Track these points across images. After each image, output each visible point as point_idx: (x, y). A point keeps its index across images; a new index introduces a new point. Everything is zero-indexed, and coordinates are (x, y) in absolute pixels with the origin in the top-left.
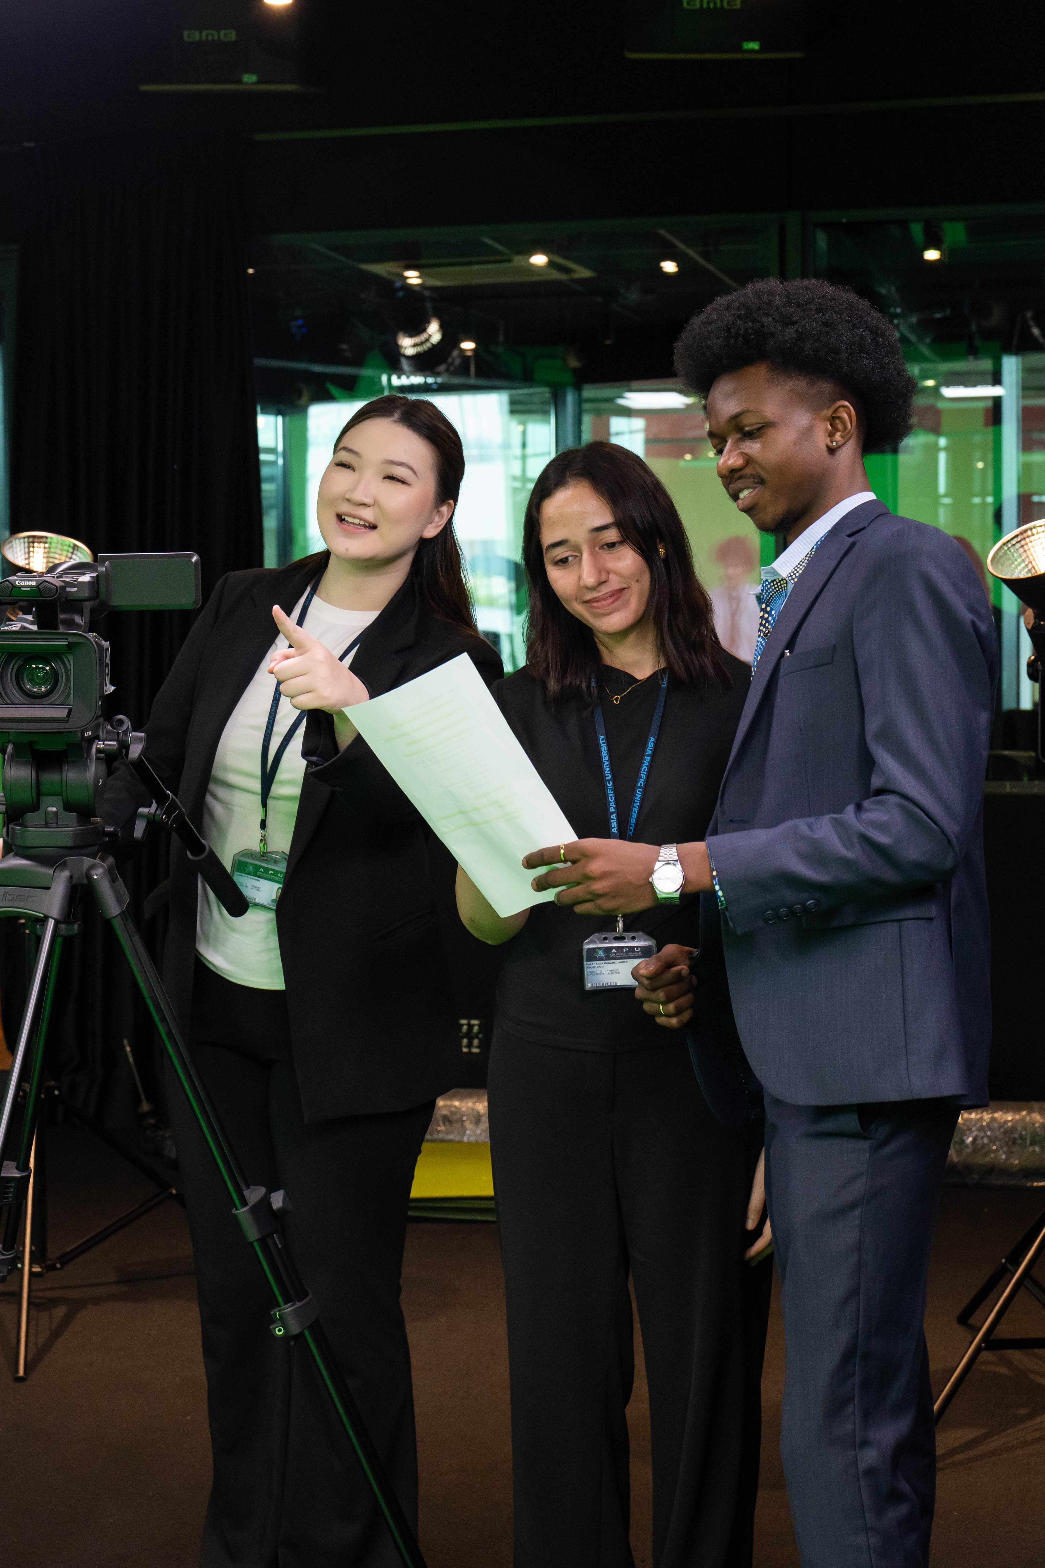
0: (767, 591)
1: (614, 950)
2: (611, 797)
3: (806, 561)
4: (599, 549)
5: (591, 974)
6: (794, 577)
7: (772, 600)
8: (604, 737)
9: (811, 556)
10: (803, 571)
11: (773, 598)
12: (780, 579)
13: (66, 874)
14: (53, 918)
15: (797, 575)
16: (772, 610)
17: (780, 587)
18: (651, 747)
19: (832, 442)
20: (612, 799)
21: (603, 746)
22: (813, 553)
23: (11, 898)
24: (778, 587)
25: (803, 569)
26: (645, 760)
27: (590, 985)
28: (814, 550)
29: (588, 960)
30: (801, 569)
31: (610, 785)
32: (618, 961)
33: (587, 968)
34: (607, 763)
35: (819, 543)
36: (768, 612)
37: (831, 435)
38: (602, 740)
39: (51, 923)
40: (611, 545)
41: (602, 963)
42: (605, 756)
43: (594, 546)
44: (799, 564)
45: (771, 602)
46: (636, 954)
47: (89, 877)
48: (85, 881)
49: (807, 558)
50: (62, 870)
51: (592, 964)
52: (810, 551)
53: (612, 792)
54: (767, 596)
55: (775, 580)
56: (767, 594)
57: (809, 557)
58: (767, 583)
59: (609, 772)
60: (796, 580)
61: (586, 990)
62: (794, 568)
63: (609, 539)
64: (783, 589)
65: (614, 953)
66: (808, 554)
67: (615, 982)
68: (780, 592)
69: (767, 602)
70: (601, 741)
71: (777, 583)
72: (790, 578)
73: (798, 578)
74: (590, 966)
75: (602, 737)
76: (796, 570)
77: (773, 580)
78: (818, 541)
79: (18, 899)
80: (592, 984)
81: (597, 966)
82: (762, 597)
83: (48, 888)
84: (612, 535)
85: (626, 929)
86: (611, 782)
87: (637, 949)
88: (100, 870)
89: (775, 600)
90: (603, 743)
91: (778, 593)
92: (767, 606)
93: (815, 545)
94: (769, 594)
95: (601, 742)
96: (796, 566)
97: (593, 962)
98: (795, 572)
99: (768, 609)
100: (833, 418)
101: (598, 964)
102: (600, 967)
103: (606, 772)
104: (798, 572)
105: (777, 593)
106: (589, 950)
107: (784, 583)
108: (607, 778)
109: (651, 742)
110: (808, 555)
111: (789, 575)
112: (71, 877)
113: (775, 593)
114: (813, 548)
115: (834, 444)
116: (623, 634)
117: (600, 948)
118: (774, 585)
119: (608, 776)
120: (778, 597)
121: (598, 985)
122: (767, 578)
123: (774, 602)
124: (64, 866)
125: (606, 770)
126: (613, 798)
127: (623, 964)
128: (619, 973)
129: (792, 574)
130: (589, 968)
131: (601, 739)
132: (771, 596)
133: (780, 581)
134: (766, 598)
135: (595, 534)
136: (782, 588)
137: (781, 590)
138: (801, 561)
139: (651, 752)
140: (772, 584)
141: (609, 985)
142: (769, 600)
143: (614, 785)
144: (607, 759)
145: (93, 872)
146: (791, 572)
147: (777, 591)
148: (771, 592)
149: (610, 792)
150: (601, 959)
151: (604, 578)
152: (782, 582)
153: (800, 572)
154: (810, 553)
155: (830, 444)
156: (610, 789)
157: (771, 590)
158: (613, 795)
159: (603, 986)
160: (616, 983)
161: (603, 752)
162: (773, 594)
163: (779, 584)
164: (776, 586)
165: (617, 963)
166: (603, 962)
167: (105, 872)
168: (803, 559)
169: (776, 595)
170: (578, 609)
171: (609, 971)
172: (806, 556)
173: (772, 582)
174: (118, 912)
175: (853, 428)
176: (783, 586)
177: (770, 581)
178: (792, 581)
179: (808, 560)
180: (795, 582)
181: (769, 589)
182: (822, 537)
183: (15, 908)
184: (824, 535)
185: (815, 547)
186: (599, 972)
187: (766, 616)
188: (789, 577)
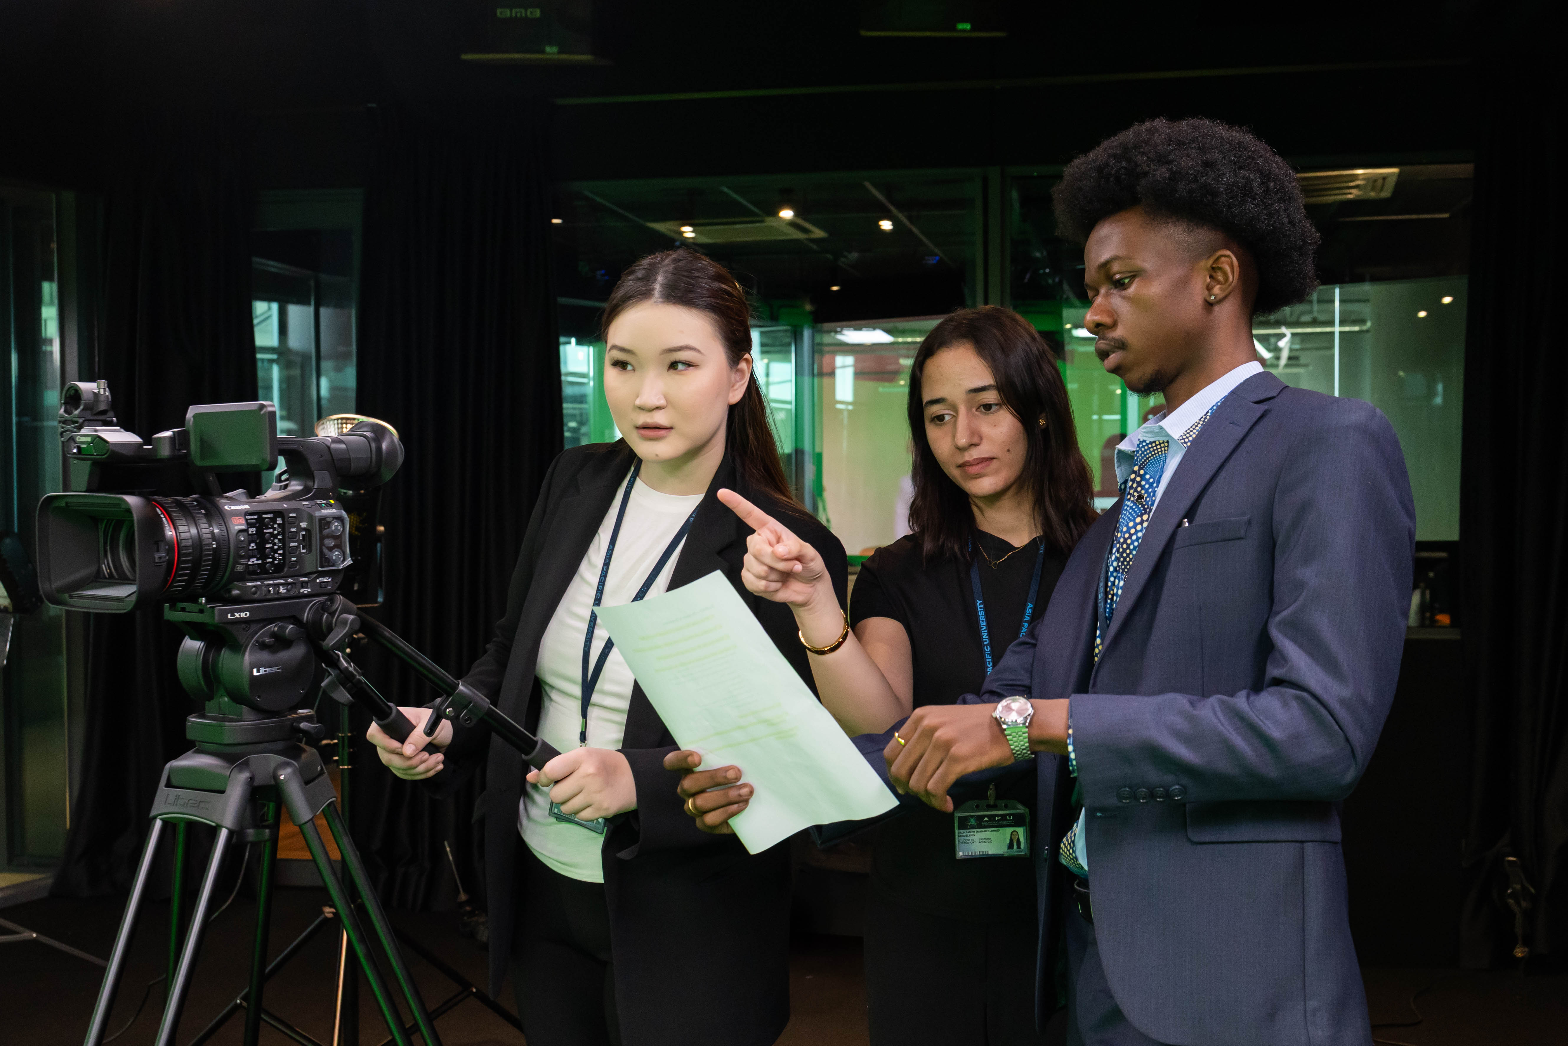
0: (1143, 452)
1: (986, 819)
2: (989, 662)
3: (1199, 425)
4: (976, 411)
5: (962, 843)
6: (1186, 440)
7: (1147, 463)
8: (981, 601)
9: (1206, 420)
10: (1197, 436)
11: (1149, 461)
12: (1161, 442)
13: (244, 776)
14: (226, 828)
15: (1191, 439)
16: (1146, 473)
17: (1159, 450)
18: (1029, 613)
19: (1210, 295)
20: (989, 664)
21: (980, 611)
22: (1208, 417)
23: (182, 802)
24: (1157, 449)
25: (1197, 433)
26: (1023, 626)
27: (961, 854)
28: (1209, 414)
29: (959, 829)
30: (1194, 433)
31: (988, 650)
32: (990, 829)
33: (959, 836)
34: (985, 628)
35: (1215, 408)
36: (1140, 475)
37: (1209, 288)
38: (980, 604)
39: (224, 834)
40: (988, 407)
41: (974, 832)
42: (983, 621)
43: (971, 407)
44: (1191, 427)
45: (1145, 465)
46: (1008, 823)
47: (275, 777)
48: (273, 782)
49: (1201, 423)
50: (241, 771)
51: (964, 832)
52: (1205, 415)
53: (990, 657)
54: (1143, 458)
55: (1155, 442)
56: (1143, 455)
57: (1204, 421)
58: (1144, 444)
59: (987, 637)
60: (1189, 444)
61: (957, 858)
62: (1186, 431)
63: (986, 400)
64: (1163, 452)
65: (986, 821)
66: (1202, 417)
67: (986, 850)
68: (1159, 455)
69: (1141, 464)
70: (978, 605)
71: (1156, 446)
72: (1183, 441)
73: (1192, 442)
74: (962, 834)
75: (979, 602)
76: (1188, 433)
77: (1152, 441)
78: (1214, 406)
79: (189, 805)
80: (963, 853)
81: (968, 834)
82: (1136, 458)
83: (223, 792)
84: (991, 397)
85: (998, 797)
86: (988, 647)
87: (1010, 817)
88: (289, 770)
89: (1151, 463)
90: (980, 608)
91: (1156, 457)
92: (1140, 469)
93: (1211, 409)
94: (1145, 456)
95: (979, 607)
96: (1189, 429)
97: (965, 831)
98: (1188, 435)
99: (1142, 472)
100: (1213, 268)
101: (970, 832)
102: (972, 835)
103: (984, 637)
104: (1191, 436)
105: (1157, 455)
106: (959, 817)
107: (1165, 446)
108: (985, 643)
109: (1029, 608)
110: (1202, 419)
111: (1181, 438)
112: (252, 779)
113: (1152, 455)
114: (1208, 412)
115: (1213, 297)
116: (994, 498)
117: (972, 816)
118: (1152, 447)
119: (986, 641)
120: (1155, 460)
121: (970, 854)
122: (1145, 438)
123: (1149, 465)
124: (246, 765)
125: (984, 635)
126: (991, 663)
127: (995, 833)
128: (991, 842)
129: (1184, 437)
130: (961, 836)
131: (978, 603)
132: (1147, 459)
133: (1160, 444)
134: (1141, 460)
135: (973, 395)
136: (1161, 451)
137: (1160, 453)
138: (1194, 425)
139: (1029, 618)
140: (1150, 446)
141: (981, 853)
142: (1143, 462)
143: (992, 650)
144: (985, 624)
145: (280, 772)
146: (1182, 434)
147: (1155, 454)
148: (1148, 454)
149: (988, 657)
150: (973, 827)
151: (975, 440)
152: (1162, 445)
153: (1194, 436)
154: (1204, 417)
155: (1208, 299)
156: (988, 654)
157: (1148, 451)
158: (991, 660)
159: (975, 855)
160: (988, 852)
161: (980, 617)
162: (1150, 457)
163: (1159, 447)
164: (1155, 448)
165: (988, 831)
166: (975, 830)
167: (294, 772)
168: (1196, 422)
169: (1154, 458)
170: (954, 473)
171: (981, 839)
172: (1200, 420)
173: (1151, 443)
174: (310, 817)
175: (1234, 280)
176: (1163, 449)
177: (1148, 442)
178: (1185, 445)
179: (1202, 424)
180: (1187, 446)
181: (1146, 450)
182: (1218, 402)
183: (184, 814)
184: (1221, 400)
185: (1210, 411)
186: (971, 841)
187: (1138, 479)
188: (1181, 440)
